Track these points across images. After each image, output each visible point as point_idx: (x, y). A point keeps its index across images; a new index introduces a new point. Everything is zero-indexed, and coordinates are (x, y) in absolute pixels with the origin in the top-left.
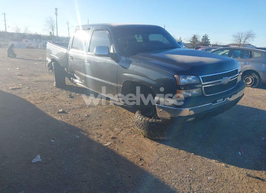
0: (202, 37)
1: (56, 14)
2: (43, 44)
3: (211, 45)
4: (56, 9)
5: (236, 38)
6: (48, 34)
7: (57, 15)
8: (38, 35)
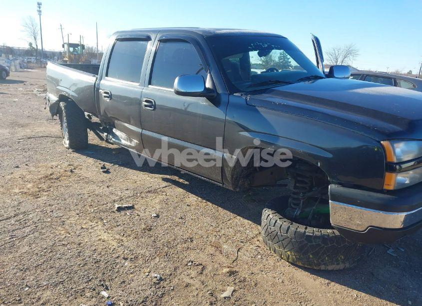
0: (279, 54)
1: (40, 11)
2: (20, 64)
3: (292, 67)
4: (39, 4)
5: (331, 57)
6: (27, 47)
7: (40, 15)
8: (9, 47)
